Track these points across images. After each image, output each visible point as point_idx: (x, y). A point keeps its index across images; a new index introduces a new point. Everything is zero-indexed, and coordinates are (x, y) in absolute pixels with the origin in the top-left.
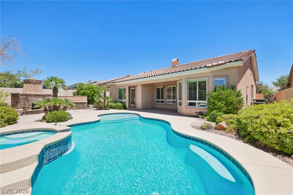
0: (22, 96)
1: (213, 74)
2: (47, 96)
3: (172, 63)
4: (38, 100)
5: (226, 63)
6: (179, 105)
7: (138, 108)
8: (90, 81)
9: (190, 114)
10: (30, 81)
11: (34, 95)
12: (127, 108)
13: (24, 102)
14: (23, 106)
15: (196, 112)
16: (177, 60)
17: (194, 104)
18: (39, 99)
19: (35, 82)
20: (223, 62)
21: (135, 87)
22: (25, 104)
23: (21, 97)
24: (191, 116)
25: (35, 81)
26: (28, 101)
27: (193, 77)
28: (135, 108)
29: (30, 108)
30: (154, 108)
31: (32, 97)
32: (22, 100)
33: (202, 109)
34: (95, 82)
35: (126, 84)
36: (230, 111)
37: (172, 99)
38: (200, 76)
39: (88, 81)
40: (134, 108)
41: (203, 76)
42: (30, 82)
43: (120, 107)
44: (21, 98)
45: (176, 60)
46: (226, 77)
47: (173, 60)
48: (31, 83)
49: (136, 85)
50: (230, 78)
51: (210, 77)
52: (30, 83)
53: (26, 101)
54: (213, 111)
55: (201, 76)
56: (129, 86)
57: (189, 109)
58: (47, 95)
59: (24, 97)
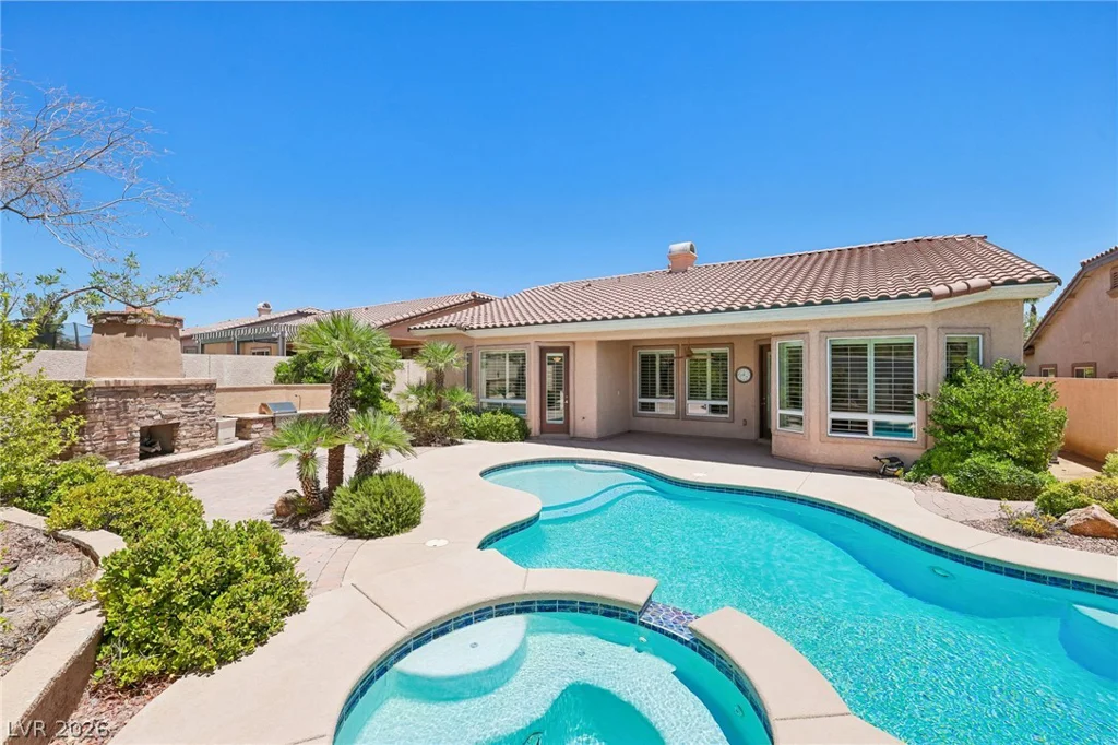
0: (99, 395)
1: (941, 323)
2: (200, 391)
3: (672, 257)
4: (163, 413)
5: (993, 285)
6: (781, 426)
7: (579, 434)
8: (266, 305)
9: (846, 463)
10: (134, 321)
11: (150, 390)
12: (532, 434)
13: (108, 427)
14: (107, 447)
15: (876, 458)
16: (692, 249)
17: (861, 427)
18: (169, 405)
19: (154, 323)
20: (985, 281)
21: (566, 350)
22: (112, 437)
23: (99, 402)
24: (854, 471)
25: (152, 322)
26: (126, 418)
27: (855, 327)
28: (568, 432)
29: (132, 451)
30: (629, 432)
31: (143, 400)
32: (100, 418)
33: (895, 443)
34: (301, 315)
35: (528, 336)
36: (1034, 455)
37: (709, 396)
38: (887, 324)
39: (261, 305)
40: (564, 435)
41: (899, 325)
42: (135, 325)
43: (509, 433)
44: (98, 406)
45: (688, 247)
46: (983, 335)
47: (677, 247)
48: (139, 329)
49: (574, 343)
50: (994, 336)
51: (932, 332)
52: (131, 331)
53: (118, 418)
54: (969, 456)
55: (894, 326)
56: (541, 345)
57: (836, 446)
58: (197, 386)
59: (108, 403)
